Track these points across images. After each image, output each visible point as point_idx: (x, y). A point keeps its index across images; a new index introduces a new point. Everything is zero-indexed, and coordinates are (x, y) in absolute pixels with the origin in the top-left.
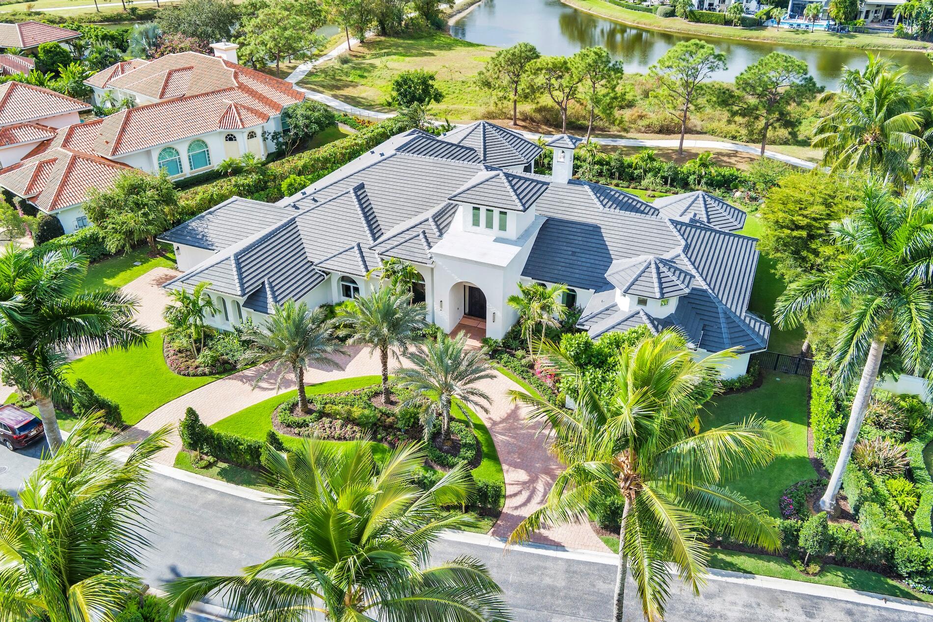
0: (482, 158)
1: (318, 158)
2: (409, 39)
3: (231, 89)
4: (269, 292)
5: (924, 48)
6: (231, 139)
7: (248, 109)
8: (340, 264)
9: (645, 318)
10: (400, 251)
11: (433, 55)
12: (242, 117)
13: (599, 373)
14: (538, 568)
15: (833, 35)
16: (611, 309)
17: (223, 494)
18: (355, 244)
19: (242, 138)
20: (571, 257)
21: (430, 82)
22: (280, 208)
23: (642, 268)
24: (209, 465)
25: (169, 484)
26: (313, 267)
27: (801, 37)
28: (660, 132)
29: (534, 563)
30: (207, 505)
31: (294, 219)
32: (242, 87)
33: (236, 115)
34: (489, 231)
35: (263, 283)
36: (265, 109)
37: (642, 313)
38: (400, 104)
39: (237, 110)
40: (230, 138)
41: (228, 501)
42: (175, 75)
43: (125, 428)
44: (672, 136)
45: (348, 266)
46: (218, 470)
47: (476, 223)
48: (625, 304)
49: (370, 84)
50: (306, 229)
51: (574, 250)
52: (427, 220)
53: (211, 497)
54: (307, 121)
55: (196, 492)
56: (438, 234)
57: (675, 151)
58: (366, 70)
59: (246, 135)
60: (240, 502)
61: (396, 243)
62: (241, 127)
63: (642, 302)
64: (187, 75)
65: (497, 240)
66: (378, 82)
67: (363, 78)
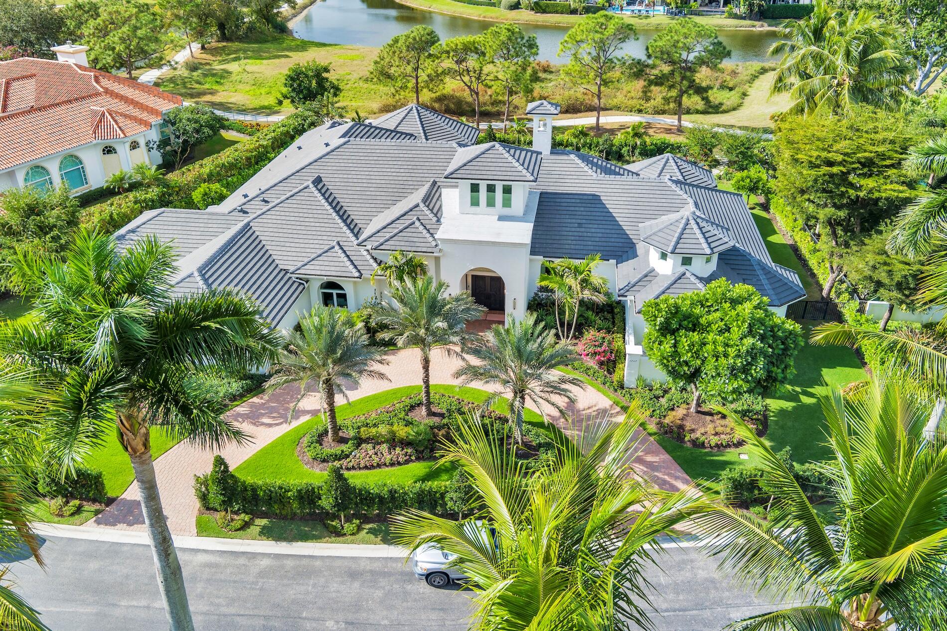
1: (223, 164)
2: (254, 43)
3: (98, 94)
5: (754, 26)
6: (109, 152)
7: (125, 116)
8: (322, 268)
9: (693, 279)
10: (398, 243)
11: (287, 56)
12: (121, 125)
13: (695, 337)
14: (684, 562)
15: (673, 19)
16: (649, 275)
17: (277, 556)
18: (335, 243)
19: (123, 150)
20: (578, 229)
21: (325, 75)
22: (224, 215)
23: (681, 226)
24: (246, 526)
25: (201, 558)
26: (289, 275)
27: (644, 21)
28: (567, 112)
29: (678, 558)
30: (262, 574)
31: (248, 224)
32: (107, 91)
33: (113, 122)
34: (491, 209)
36: (144, 116)
37: (688, 274)
38: (293, 102)
39: (113, 118)
40: (109, 150)
41: (289, 563)
42: (15, 85)
43: (110, 501)
44: (579, 115)
45: (333, 268)
46: (258, 529)
47: (475, 203)
48: (666, 268)
49: (233, 90)
50: (266, 234)
51: (579, 221)
52: (417, 206)
53: (265, 562)
54: (196, 126)
55: (242, 561)
56: (435, 219)
57: (591, 128)
58: (222, 77)
59: (127, 146)
60: (304, 562)
61: (388, 235)
62: (122, 135)
63: (687, 261)
64: (31, 84)
65: (501, 218)
66: (241, 86)
67: (222, 84)
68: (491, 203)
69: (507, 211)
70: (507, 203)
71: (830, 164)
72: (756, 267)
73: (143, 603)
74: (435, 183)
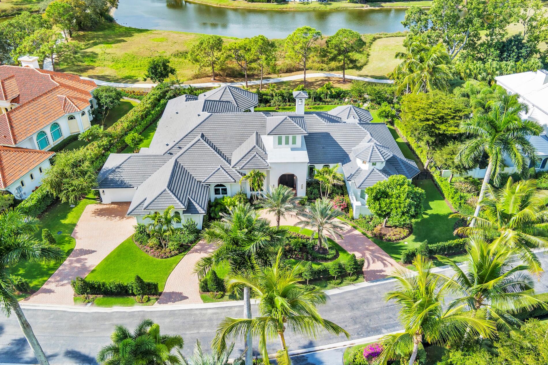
0: (236, 106)
1: (132, 121)
2: (99, 31)
3: (57, 87)
4: (194, 203)
5: (363, 7)
6: (72, 118)
7: (75, 98)
8: (217, 179)
9: (377, 171)
10: (250, 165)
11: (124, 41)
12: (76, 104)
13: (388, 200)
15: (321, 4)
16: (359, 170)
18: (219, 167)
19: (78, 117)
20: (323, 150)
21: (167, 64)
22: (161, 156)
23: (371, 149)
24: (223, 296)
25: (210, 311)
26: (202, 183)
27: (306, 6)
31: (176, 161)
32: (62, 85)
33: (72, 103)
34: (287, 146)
35: (189, 199)
36: (83, 96)
37: (375, 170)
38: (152, 79)
39: (71, 100)
40: (71, 118)
42: (6, 83)
43: (160, 294)
44: (293, 73)
45: (222, 179)
46: (228, 297)
47: (280, 143)
48: (366, 167)
50: (186, 164)
51: (323, 146)
52: (255, 147)
53: (236, 309)
54: (111, 99)
55: (227, 310)
56: (264, 153)
57: (301, 82)
58: (94, 57)
59: (80, 114)
61: (245, 162)
62: (79, 110)
63: (374, 164)
64: (13, 81)
65: (293, 149)
66: (105, 63)
67: (95, 62)
68: (287, 143)
69: (294, 146)
70: (294, 142)
71: (428, 120)
72: (400, 162)
73: (196, 331)
74: (257, 133)
